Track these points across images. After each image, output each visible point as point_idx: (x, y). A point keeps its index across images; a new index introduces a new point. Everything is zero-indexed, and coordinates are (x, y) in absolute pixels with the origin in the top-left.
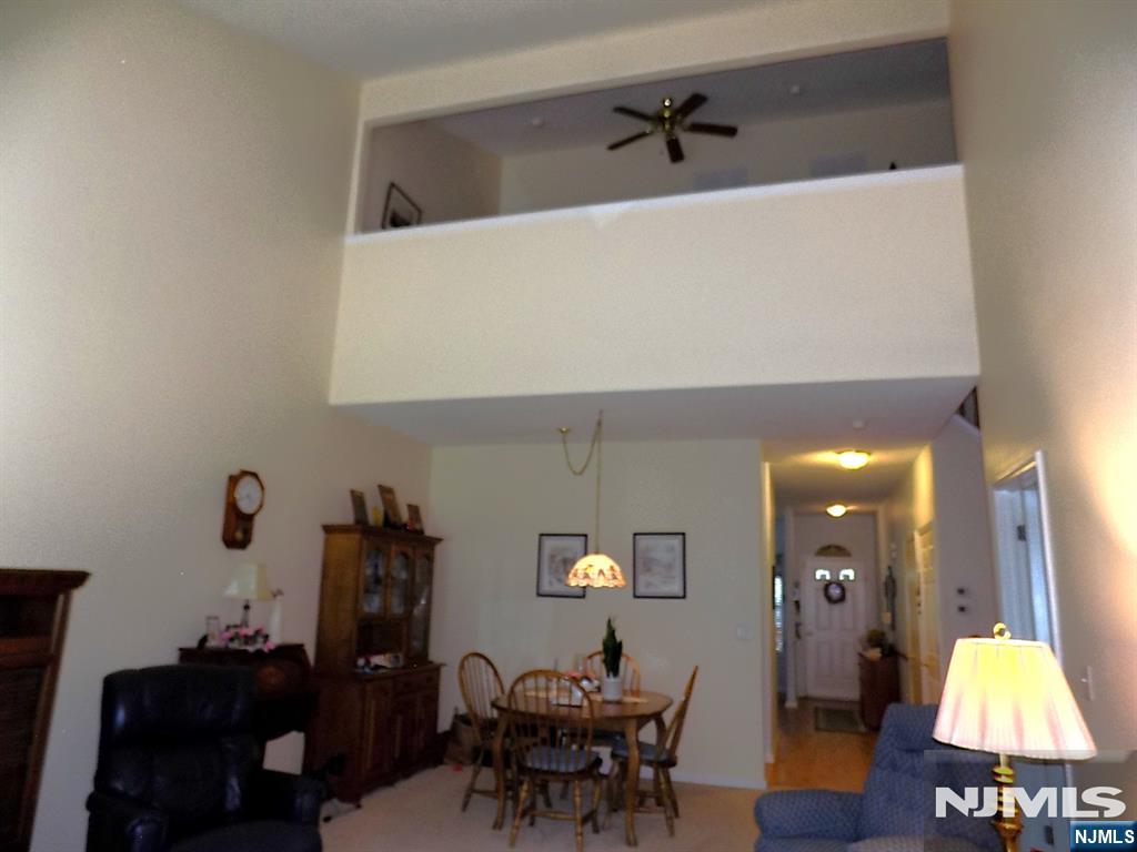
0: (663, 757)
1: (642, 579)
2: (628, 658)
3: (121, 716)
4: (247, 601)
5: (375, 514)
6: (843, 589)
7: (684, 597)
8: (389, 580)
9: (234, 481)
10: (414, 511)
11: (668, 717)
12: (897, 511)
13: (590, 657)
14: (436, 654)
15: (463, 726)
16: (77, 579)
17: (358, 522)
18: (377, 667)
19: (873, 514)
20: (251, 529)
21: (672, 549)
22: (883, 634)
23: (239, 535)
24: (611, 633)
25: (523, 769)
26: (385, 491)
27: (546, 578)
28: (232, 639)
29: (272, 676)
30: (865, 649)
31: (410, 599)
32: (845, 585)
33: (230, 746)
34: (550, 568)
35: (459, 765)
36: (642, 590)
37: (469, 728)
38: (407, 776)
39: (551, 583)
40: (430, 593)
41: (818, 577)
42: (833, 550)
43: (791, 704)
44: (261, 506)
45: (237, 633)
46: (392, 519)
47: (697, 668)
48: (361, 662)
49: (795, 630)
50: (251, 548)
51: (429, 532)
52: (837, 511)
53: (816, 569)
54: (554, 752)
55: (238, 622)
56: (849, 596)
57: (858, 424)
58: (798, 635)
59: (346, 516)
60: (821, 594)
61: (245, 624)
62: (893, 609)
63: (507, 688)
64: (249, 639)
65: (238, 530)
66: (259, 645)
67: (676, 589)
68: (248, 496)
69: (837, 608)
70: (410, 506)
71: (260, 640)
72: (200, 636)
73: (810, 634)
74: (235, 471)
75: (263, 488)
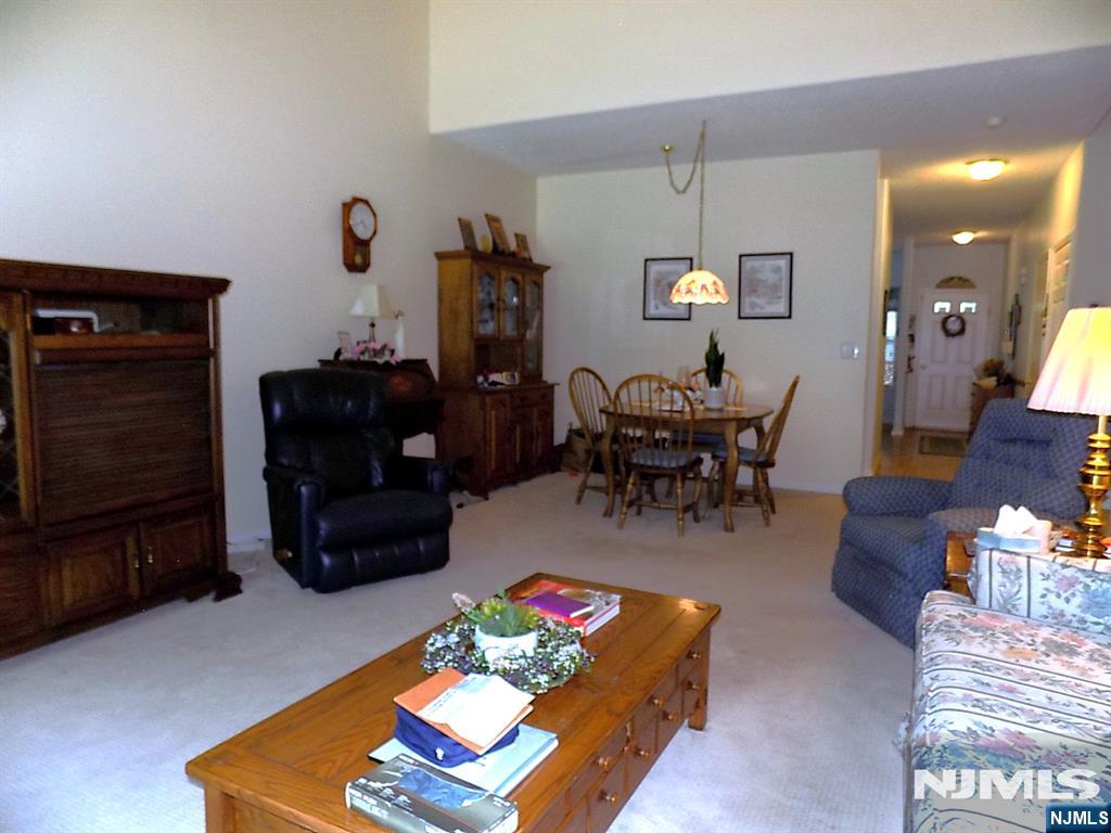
0: (761, 459)
1: (747, 301)
2: (731, 375)
3: (277, 410)
4: (373, 318)
5: (483, 240)
6: (963, 323)
7: (790, 317)
8: (501, 303)
9: (347, 207)
10: (521, 240)
11: (767, 424)
12: (1033, 236)
13: (695, 374)
14: (549, 376)
15: (577, 438)
16: (221, 285)
17: (466, 248)
18: (494, 383)
19: (1006, 242)
20: (369, 253)
21: (777, 270)
22: (1001, 364)
23: (358, 260)
24: (714, 346)
25: (630, 467)
26: (492, 220)
27: (652, 304)
28: (363, 353)
29: (401, 385)
30: (980, 378)
31: (522, 322)
32: (966, 318)
33: (370, 436)
34: (656, 292)
35: (575, 471)
36: (746, 311)
37: (583, 440)
38: (528, 478)
39: (657, 308)
40: (541, 318)
41: (936, 310)
42: (955, 281)
43: (897, 432)
44: (375, 233)
45: (367, 348)
46: (501, 248)
47: (798, 377)
48: (480, 379)
49: (908, 364)
50: (370, 270)
51: (537, 260)
52: (963, 238)
53: (935, 302)
54: (656, 452)
55: (367, 338)
56: (968, 328)
57: (995, 121)
58: (910, 369)
59: (456, 243)
60: (939, 326)
61: (372, 339)
62: (1014, 338)
63: (613, 395)
64: (376, 353)
65: (357, 253)
66: (387, 357)
67: (781, 309)
68: (362, 222)
69: (954, 341)
70: (516, 235)
71: (387, 353)
72: (336, 350)
73: (924, 367)
74: (348, 199)
75: (374, 215)
